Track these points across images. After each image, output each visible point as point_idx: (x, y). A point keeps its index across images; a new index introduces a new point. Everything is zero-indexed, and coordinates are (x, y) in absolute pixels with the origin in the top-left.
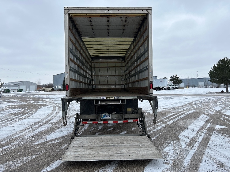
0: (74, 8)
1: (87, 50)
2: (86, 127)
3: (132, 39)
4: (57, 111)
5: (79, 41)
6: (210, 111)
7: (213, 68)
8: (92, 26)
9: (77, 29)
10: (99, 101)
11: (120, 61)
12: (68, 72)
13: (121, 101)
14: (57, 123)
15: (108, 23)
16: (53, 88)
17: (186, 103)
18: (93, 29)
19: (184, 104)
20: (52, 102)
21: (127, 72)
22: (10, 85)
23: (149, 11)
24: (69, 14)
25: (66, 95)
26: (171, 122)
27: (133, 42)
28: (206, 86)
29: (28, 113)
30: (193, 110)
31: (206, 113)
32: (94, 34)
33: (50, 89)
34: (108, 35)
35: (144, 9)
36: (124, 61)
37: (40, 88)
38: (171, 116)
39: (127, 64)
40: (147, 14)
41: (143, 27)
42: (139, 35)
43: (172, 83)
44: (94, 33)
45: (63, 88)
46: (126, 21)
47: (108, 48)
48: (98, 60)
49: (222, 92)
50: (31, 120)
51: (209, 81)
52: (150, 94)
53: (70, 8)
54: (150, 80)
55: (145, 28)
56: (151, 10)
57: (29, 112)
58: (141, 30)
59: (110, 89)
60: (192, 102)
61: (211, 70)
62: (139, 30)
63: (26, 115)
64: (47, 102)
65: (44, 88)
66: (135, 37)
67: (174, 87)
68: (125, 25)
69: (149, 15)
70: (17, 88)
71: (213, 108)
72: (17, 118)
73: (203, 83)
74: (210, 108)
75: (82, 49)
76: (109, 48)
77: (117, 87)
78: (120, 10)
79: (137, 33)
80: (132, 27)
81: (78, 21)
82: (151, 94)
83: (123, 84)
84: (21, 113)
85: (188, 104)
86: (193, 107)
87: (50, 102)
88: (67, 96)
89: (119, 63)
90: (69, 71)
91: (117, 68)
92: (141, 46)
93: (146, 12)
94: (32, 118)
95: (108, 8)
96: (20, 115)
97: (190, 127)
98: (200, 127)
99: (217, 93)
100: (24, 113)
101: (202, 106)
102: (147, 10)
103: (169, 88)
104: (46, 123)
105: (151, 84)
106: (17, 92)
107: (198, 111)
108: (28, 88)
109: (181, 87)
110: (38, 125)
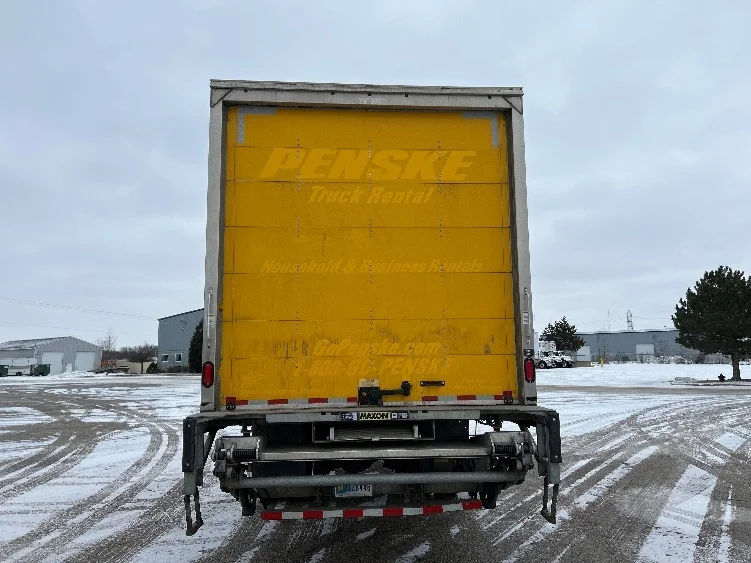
0: (247, 85)
4: (163, 449)
6: (709, 450)
7: (685, 299)
10: (332, 430)
12: (215, 312)
13: (416, 428)
14: (163, 504)
16: (156, 360)
17: (617, 419)
19: (609, 425)
20: (150, 413)
23: (514, 100)
24: (226, 104)
26: (588, 497)
28: (660, 355)
29: (55, 459)
30: (645, 446)
31: (698, 458)
33: (147, 365)
35: (496, 92)
37: (110, 361)
40: (508, 112)
43: (552, 346)
45: (191, 361)
49: (722, 378)
50: (60, 492)
51: (678, 341)
52: (527, 402)
53: (234, 85)
54: (524, 347)
56: (521, 96)
57: (63, 453)
60: (634, 417)
61: (680, 306)
64: (131, 414)
65: (124, 362)
67: (558, 359)
69: (514, 113)
70: (33, 361)
71: (717, 441)
72: (10, 481)
73: (649, 348)
74: (705, 440)
78: (411, 94)
82: (528, 399)
84: (31, 460)
85: (622, 423)
86: (645, 436)
87: (142, 416)
88: (206, 408)
90: (219, 310)
93: (502, 104)
94: (68, 480)
95: (368, 86)
96: (23, 470)
97: (662, 521)
98: (701, 521)
99: (705, 382)
100: (41, 460)
101: (674, 432)
102: (505, 97)
103: (544, 363)
104: (117, 505)
105: (527, 360)
106: (31, 375)
107: (666, 452)
108: (68, 361)
109: (579, 359)
110: (86, 515)
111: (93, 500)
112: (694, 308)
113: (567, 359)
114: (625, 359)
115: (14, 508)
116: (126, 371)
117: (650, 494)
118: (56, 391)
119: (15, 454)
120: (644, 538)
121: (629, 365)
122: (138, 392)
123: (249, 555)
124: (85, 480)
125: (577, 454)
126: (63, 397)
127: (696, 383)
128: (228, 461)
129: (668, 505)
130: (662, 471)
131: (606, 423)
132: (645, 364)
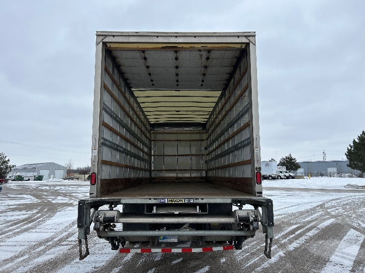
0: (114, 34)
1: (143, 112)
2: (132, 254)
3: (218, 94)
5: (127, 95)
6: (362, 221)
7: (352, 144)
8: (148, 67)
9: (122, 74)
11: (199, 131)
12: (97, 148)
13: (198, 207)
15: (176, 62)
17: (315, 205)
18: (150, 74)
19: (310, 208)
21: (211, 149)
22: (25, 169)
23: (250, 38)
24: (104, 44)
25: (90, 194)
26: (295, 245)
27: (220, 98)
28: (340, 173)
29: (34, 220)
30: (328, 219)
31: (355, 225)
32: (152, 83)
33: (87, 176)
34: (177, 85)
35: (242, 34)
36: (205, 131)
37: (71, 174)
38: (292, 232)
39: (210, 135)
40: (248, 44)
41: (238, 69)
42: (231, 85)
43: (284, 169)
44: (152, 81)
46: (208, 59)
47: (177, 109)
48: (161, 130)
51: (348, 165)
52: (257, 194)
53: (107, 34)
54: (256, 166)
55: (242, 70)
56: (254, 36)
57: (38, 218)
58: (236, 76)
59: (181, 178)
60: (324, 204)
62: (231, 75)
63: (30, 225)
65: (77, 175)
66: (224, 90)
67: (287, 174)
68: (206, 67)
69: (251, 45)
70: (36, 174)
72: (11, 230)
73: (334, 170)
74: (360, 216)
75: (133, 110)
76: (180, 109)
77: (194, 175)
78: (197, 36)
79: (229, 80)
80: (219, 70)
81: (123, 58)
83: (204, 170)
85: (318, 206)
86: (329, 213)
88: (92, 195)
89: (197, 133)
90: (99, 147)
91: (192, 143)
92: (236, 103)
93: (244, 40)
94: (38, 230)
96: (19, 225)
97: (333, 258)
98: (354, 259)
99: (362, 186)
100: (28, 220)
101: (344, 212)
102: (246, 36)
103: (280, 176)
104: (59, 243)
105: (257, 173)
106: (35, 180)
107: (339, 222)
108: (52, 173)
109: (298, 175)
110: (42, 247)
111: (47, 241)
112: (357, 149)
113: (292, 174)
114: (322, 175)
115: (10, 244)
116: (78, 179)
117: (328, 244)
118: (44, 188)
119: (17, 217)
120: (322, 267)
121: (324, 178)
122: (81, 189)
123: (117, 270)
124: (47, 231)
125: (292, 222)
126: (46, 191)
127: (358, 187)
128: (101, 223)
129: (337, 249)
130: (335, 232)
131: (308, 207)
132: (332, 178)
